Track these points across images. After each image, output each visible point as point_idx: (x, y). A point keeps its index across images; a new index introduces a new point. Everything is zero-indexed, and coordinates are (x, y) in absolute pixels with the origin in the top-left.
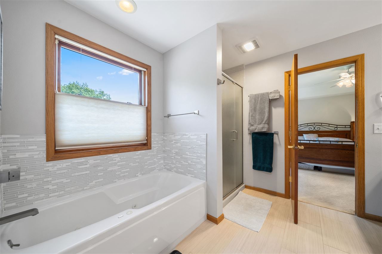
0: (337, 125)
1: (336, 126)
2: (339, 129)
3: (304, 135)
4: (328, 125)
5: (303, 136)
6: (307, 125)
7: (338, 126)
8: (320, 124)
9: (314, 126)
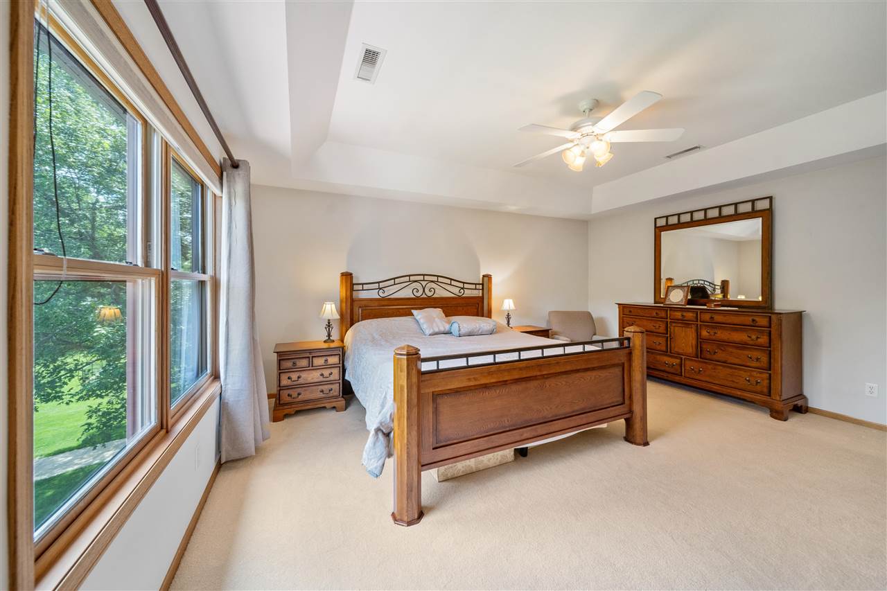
0: (464, 283)
1: (461, 285)
2: (468, 293)
3: (414, 312)
4: (449, 281)
5: (412, 315)
6: (407, 278)
7: (466, 286)
8: (435, 279)
9: (424, 283)
